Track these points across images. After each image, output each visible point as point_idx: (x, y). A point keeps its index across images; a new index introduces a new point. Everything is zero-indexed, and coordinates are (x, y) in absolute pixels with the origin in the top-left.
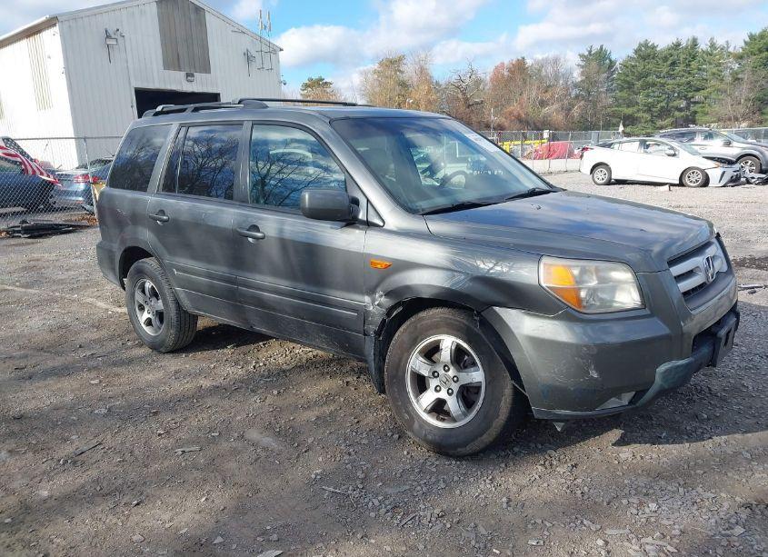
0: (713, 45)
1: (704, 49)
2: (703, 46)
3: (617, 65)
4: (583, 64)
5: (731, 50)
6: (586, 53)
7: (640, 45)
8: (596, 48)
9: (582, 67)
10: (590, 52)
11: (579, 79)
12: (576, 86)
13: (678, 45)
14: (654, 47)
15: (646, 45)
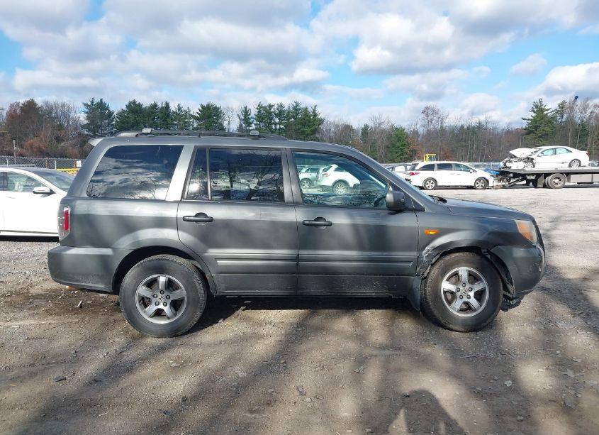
0: (179, 109)
1: (174, 110)
2: (173, 107)
3: (115, 114)
4: (87, 110)
5: (191, 113)
6: (89, 103)
7: (130, 103)
8: (97, 100)
9: (87, 113)
10: (92, 102)
11: (86, 122)
12: (83, 127)
13: (155, 105)
14: (140, 105)
15: (134, 102)
